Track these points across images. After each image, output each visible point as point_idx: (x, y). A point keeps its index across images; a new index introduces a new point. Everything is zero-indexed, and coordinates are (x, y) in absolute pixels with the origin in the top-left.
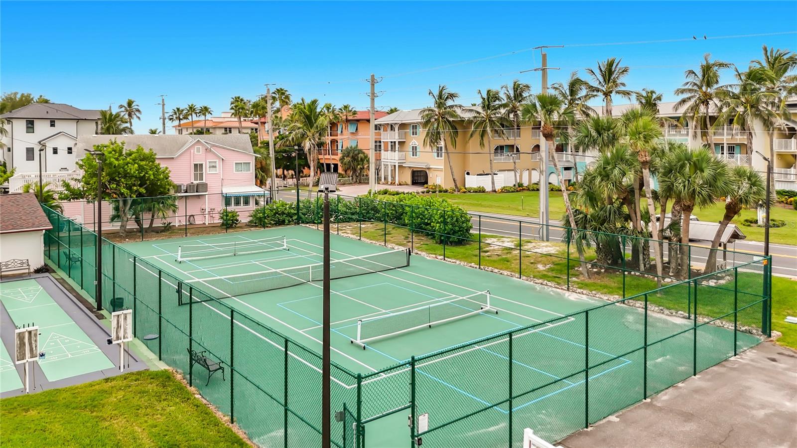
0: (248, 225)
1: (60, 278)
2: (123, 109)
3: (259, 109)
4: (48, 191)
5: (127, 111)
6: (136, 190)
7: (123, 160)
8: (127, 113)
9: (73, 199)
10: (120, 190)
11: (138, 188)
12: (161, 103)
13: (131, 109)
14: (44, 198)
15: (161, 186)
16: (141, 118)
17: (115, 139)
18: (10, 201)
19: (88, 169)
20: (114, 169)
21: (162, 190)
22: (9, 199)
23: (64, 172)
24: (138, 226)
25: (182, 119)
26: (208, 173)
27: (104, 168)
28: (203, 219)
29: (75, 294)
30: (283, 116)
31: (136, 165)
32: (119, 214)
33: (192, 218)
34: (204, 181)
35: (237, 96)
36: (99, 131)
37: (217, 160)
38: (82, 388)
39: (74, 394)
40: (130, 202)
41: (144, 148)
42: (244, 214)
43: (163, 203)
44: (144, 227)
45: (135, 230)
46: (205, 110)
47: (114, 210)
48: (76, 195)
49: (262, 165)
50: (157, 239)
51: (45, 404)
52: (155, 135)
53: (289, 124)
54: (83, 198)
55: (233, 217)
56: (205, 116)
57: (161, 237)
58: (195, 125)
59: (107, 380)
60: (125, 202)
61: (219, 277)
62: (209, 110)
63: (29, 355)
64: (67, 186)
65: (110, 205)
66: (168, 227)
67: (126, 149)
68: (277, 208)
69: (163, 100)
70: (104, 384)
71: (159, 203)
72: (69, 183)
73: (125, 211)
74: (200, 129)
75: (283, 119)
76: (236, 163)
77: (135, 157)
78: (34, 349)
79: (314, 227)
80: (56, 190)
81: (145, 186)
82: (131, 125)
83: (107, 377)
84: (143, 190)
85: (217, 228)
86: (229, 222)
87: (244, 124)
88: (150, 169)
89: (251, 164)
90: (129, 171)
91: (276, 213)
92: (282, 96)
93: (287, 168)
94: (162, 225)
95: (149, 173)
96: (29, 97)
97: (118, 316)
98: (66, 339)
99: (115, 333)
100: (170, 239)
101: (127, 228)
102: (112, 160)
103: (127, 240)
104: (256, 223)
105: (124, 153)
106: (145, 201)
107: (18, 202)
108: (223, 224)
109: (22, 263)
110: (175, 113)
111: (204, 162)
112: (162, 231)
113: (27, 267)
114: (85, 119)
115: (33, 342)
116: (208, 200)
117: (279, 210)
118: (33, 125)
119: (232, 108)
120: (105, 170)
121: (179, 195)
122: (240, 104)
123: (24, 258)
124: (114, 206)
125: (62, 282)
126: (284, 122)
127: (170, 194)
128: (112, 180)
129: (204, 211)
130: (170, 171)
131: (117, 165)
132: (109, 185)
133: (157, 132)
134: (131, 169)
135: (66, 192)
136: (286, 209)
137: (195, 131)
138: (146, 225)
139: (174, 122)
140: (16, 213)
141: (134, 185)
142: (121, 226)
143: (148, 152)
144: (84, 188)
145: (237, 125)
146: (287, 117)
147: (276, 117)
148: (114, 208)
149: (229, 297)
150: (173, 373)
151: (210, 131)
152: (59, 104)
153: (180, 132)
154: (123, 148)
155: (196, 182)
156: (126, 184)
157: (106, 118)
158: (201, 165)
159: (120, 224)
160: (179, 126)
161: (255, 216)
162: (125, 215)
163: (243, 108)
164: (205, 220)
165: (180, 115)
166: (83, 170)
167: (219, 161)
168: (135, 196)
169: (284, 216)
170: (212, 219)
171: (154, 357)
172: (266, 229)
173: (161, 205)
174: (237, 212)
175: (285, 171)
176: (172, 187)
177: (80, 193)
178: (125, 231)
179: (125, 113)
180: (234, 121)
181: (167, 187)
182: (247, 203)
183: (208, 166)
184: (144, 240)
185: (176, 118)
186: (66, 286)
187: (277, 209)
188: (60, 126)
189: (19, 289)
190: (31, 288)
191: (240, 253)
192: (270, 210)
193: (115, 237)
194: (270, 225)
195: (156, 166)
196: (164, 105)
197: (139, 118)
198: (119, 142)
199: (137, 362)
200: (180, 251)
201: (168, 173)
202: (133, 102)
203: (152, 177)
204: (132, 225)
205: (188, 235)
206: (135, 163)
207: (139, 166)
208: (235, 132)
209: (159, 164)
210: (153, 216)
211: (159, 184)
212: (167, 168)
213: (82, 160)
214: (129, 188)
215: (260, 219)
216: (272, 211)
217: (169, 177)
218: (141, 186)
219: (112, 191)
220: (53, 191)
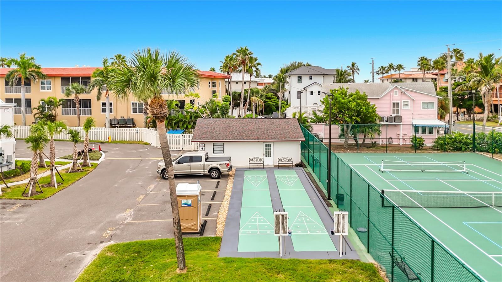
0: (431, 149)
1: (308, 172)
2: (349, 68)
3: (440, 64)
4: (305, 117)
5: (351, 69)
6: (354, 119)
7: (347, 99)
8: (352, 70)
9: (318, 122)
10: (345, 119)
11: (356, 117)
12: (372, 63)
13: (354, 68)
14: (302, 122)
15: (370, 117)
16: (359, 74)
17: (343, 86)
18: (285, 122)
19: (327, 104)
20: (341, 105)
21: (371, 119)
22: (284, 121)
23: (315, 106)
24: (356, 142)
25: (384, 73)
26: (403, 109)
27: (336, 104)
28: (399, 141)
29: (315, 185)
30: (458, 69)
31: (355, 103)
32: (344, 133)
33: (390, 139)
34: (399, 115)
35: (422, 56)
36: (335, 82)
37: (409, 101)
38: (314, 264)
39: (308, 267)
40: (350, 126)
41: (360, 91)
42: (429, 140)
43: (371, 128)
44: (359, 143)
45: (353, 144)
46: (400, 67)
47: (341, 131)
48: (320, 120)
49: (442, 104)
50: (367, 152)
51: (289, 271)
52: (368, 83)
53: (463, 74)
54: (323, 122)
55: (420, 141)
56: (400, 71)
57: (370, 151)
58: (393, 77)
59: (331, 261)
60: (348, 126)
61: (415, 191)
62: (403, 67)
63: (282, 231)
64: (315, 114)
65: (338, 127)
66: (374, 145)
67: (349, 92)
68: (456, 137)
69: (373, 61)
70: (329, 264)
71: (369, 128)
72: (316, 113)
73: (348, 132)
74: (396, 80)
75: (458, 71)
76: (423, 103)
77: (355, 97)
78: (285, 227)
79: (488, 156)
80: (309, 116)
81: (360, 116)
82: (354, 78)
83: (331, 259)
84: (359, 119)
85: (408, 148)
86: (417, 145)
87: (427, 76)
88: (364, 106)
89: (434, 104)
90: (350, 106)
91: (455, 141)
92: (458, 54)
93: (461, 107)
94: (370, 143)
95: (363, 108)
96: (302, 64)
97: (339, 215)
98: (309, 218)
99: (336, 227)
100: (376, 153)
101: (349, 142)
102: (341, 99)
103: (349, 151)
104: (438, 148)
105: (348, 95)
106: (360, 127)
107: (289, 123)
108: (412, 146)
109: (289, 160)
110: (380, 70)
111: (400, 102)
112: (371, 147)
113: (292, 162)
114: (328, 75)
115: (285, 223)
116: (402, 128)
117: (457, 139)
118: (301, 79)
119: (419, 65)
120: (336, 106)
121: (382, 123)
122: (425, 62)
123: (290, 157)
124: (341, 128)
125: (309, 175)
126: (459, 73)
127: (376, 123)
128: (340, 112)
129: (399, 135)
130: (377, 107)
131: (343, 102)
132: (338, 115)
133: (369, 81)
134: (351, 105)
135: (314, 118)
136: (463, 139)
137: (393, 81)
138: (360, 142)
139: (379, 75)
140: (287, 129)
141: (353, 116)
142: (345, 141)
143: (363, 94)
144: (324, 116)
145: (422, 76)
146: (461, 69)
147: (453, 70)
148: (341, 129)
149: (421, 207)
150: (378, 269)
151: (403, 81)
152: (315, 66)
153: (383, 81)
154: (347, 92)
155: (394, 115)
156: (348, 115)
157: (339, 74)
158: (398, 103)
159: (344, 140)
160: (383, 77)
161: (437, 142)
162: (348, 134)
163: (427, 64)
164: (400, 142)
165: (383, 70)
166: (324, 105)
167: (411, 101)
168: (353, 123)
169: (461, 144)
170: (405, 141)
171: (363, 248)
172: (446, 153)
173: (370, 130)
174: (423, 138)
175: (459, 109)
176: (377, 118)
177: (322, 119)
178: (347, 144)
179: (350, 70)
180: (420, 74)
181: (375, 118)
182: (430, 132)
183: (402, 105)
184: (359, 152)
185: (381, 72)
186: (311, 178)
187: (456, 139)
188: (315, 79)
189: (287, 176)
190: (293, 176)
191: (427, 171)
192: (450, 139)
193: (342, 148)
194: (449, 150)
195: (367, 104)
196: (373, 64)
197: (358, 73)
198: (345, 88)
199: (352, 250)
200: (382, 164)
201: (375, 109)
202: (355, 64)
203: (365, 111)
204: (352, 141)
205: (388, 151)
206: (354, 101)
207: (357, 103)
208: (420, 81)
209: (369, 102)
210: (365, 137)
211: (369, 115)
212: (374, 105)
213: (323, 99)
214: (350, 117)
215: (441, 145)
216: (452, 140)
217: (376, 111)
218: (357, 116)
219: (340, 119)
220: (307, 117)
